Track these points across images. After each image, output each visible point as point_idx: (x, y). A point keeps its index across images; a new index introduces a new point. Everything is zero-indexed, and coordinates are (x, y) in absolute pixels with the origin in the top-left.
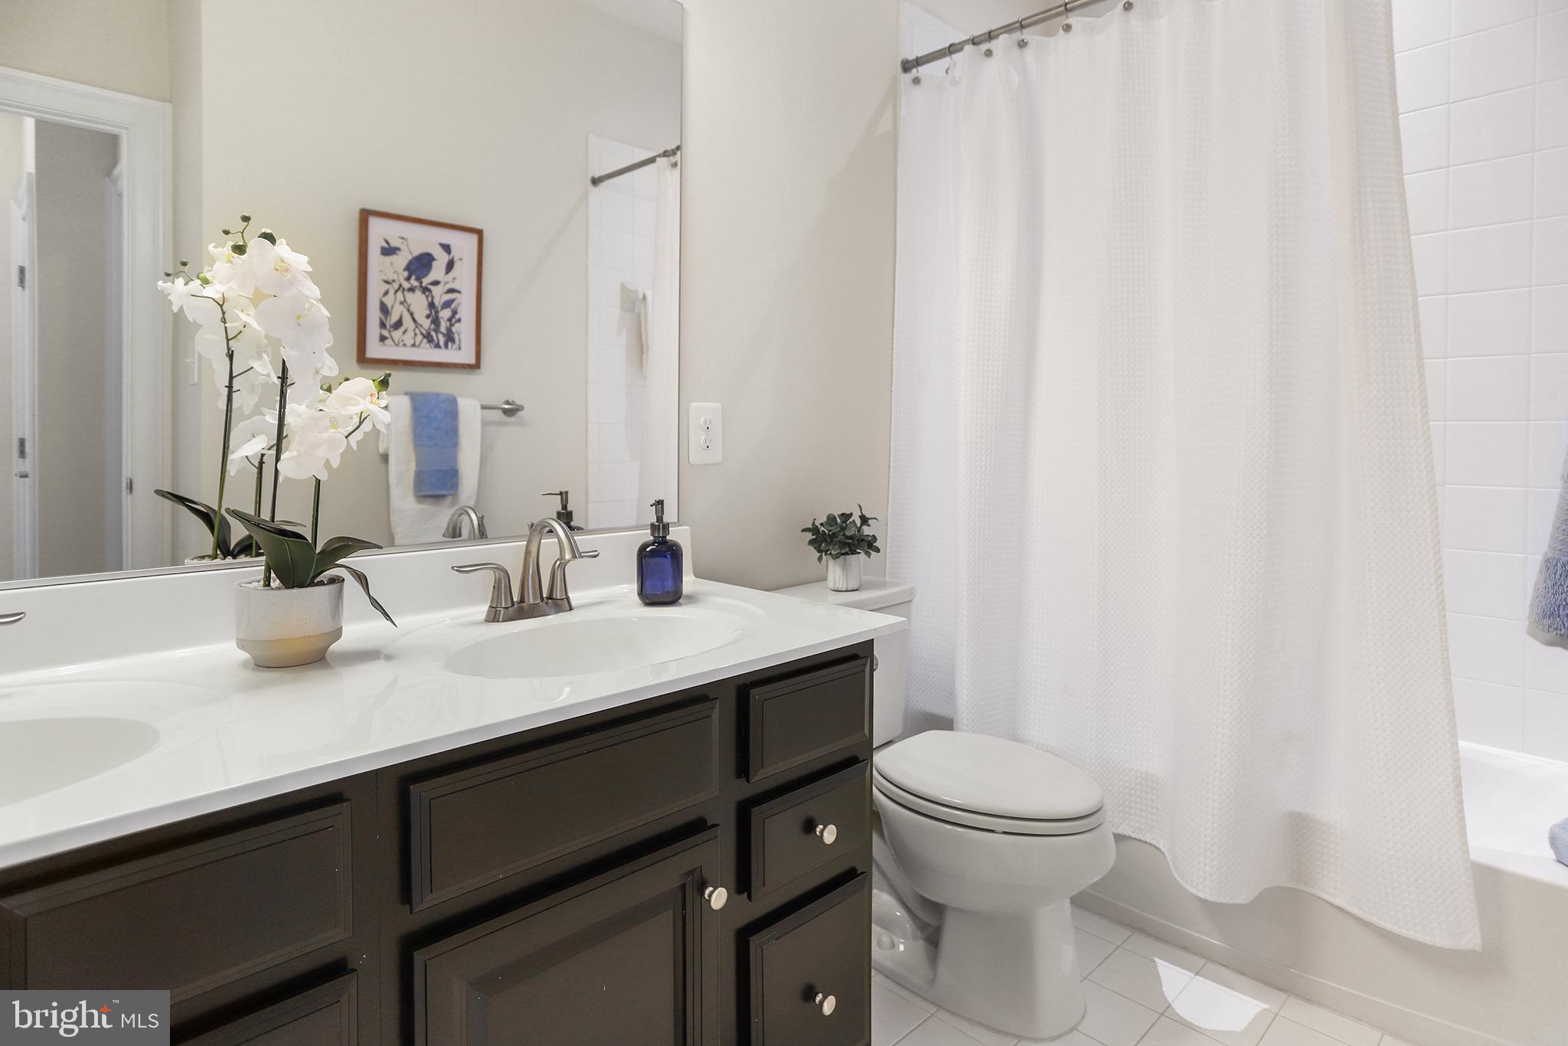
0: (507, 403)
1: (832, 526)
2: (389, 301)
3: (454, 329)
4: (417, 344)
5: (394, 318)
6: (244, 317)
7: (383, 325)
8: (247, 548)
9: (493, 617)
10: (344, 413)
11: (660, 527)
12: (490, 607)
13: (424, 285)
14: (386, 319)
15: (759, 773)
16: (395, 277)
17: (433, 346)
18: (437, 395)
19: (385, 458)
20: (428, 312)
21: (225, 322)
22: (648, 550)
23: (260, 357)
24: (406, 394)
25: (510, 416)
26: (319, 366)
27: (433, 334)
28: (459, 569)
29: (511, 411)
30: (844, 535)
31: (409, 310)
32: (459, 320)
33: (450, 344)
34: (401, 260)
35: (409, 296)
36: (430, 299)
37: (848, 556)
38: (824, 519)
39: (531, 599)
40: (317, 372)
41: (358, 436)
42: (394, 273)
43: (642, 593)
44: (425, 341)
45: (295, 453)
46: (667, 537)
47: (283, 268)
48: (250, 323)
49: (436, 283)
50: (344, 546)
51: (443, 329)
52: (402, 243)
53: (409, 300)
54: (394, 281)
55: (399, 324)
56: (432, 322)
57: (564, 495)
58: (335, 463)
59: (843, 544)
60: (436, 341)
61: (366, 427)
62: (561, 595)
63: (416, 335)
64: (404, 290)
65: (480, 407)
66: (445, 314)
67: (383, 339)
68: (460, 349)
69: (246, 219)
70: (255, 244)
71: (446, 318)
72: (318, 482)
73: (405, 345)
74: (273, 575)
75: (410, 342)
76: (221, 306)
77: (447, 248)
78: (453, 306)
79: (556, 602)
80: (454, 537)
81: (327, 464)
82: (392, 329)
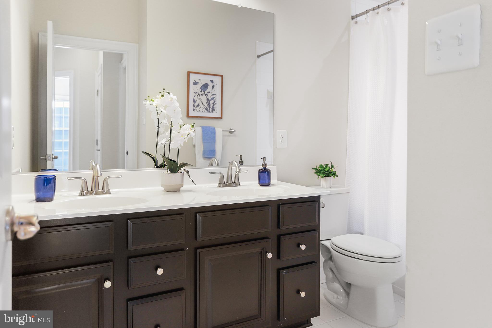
0: (231, 129)
1: (321, 168)
2: (195, 99)
3: (214, 106)
4: (204, 111)
5: (197, 104)
6: (162, 110)
7: (194, 106)
8: (161, 166)
9: (220, 186)
10: (184, 133)
11: (264, 165)
12: (219, 183)
13: (205, 93)
14: (195, 104)
15: (283, 227)
16: (197, 91)
17: (208, 112)
18: (209, 127)
19: (194, 146)
20: (207, 102)
21: (157, 111)
22: (261, 171)
23: (165, 119)
24: (200, 127)
25: (231, 134)
26: (179, 122)
27: (208, 108)
28: (211, 173)
29: (231, 132)
30: (325, 171)
31: (201, 101)
32: (216, 104)
33: (213, 111)
34: (199, 86)
35: (201, 96)
36: (207, 98)
37: (326, 177)
38: (319, 166)
39: (229, 182)
40: (178, 123)
41: (187, 138)
42: (197, 90)
43: (259, 183)
44: (206, 110)
45: (173, 142)
46: (267, 168)
47: (171, 99)
48: (163, 111)
49: (209, 92)
50: (184, 165)
51: (211, 107)
52: (199, 81)
53: (201, 98)
54: (197, 92)
55: (198, 105)
56: (208, 105)
57: (241, 156)
58: (182, 145)
59: (324, 173)
60: (209, 110)
61: (189, 136)
62: (237, 182)
63: (203, 108)
64: (200, 95)
65: (222, 131)
66: (212, 102)
67: (194, 110)
68: (216, 112)
69: (164, 89)
70: (166, 95)
71: (212, 103)
72: (178, 149)
73: (200, 112)
74: (169, 171)
75: (201, 111)
76: (157, 107)
77: (212, 81)
78: (214, 99)
79: (236, 184)
80: (211, 166)
81: (180, 145)
82: (196, 107)
